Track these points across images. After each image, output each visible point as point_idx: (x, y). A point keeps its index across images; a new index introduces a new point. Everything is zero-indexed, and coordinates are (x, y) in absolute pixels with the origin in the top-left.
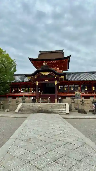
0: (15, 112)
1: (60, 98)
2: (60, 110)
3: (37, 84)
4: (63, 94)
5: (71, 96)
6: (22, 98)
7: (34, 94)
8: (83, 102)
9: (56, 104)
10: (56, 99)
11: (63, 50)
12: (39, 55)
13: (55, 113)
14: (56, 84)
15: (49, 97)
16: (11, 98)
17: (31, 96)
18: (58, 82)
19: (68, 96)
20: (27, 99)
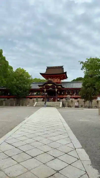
0: (34, 106)
1: (58, 99)
2: (57, 106)
3: (45, 91)
4: (61, 96)
5: (66, 98)
6: (36, 99)
7: (44, 96)
8: (72, 101)
9: (56, 102)
10: (56, 100)
11: (63, 66)
12: (47, 69)
13: (54, 107)
14: (56, 91)
15: (52, 98)
16: (29, 99)
17: (41, 98)
18: (58, 90)
19: (64, 98)
20: (39, 99)
